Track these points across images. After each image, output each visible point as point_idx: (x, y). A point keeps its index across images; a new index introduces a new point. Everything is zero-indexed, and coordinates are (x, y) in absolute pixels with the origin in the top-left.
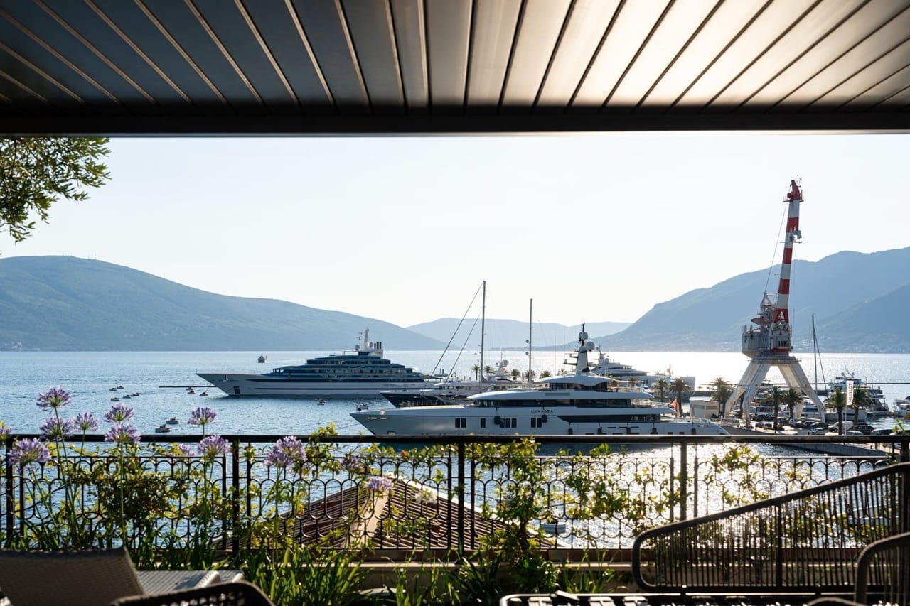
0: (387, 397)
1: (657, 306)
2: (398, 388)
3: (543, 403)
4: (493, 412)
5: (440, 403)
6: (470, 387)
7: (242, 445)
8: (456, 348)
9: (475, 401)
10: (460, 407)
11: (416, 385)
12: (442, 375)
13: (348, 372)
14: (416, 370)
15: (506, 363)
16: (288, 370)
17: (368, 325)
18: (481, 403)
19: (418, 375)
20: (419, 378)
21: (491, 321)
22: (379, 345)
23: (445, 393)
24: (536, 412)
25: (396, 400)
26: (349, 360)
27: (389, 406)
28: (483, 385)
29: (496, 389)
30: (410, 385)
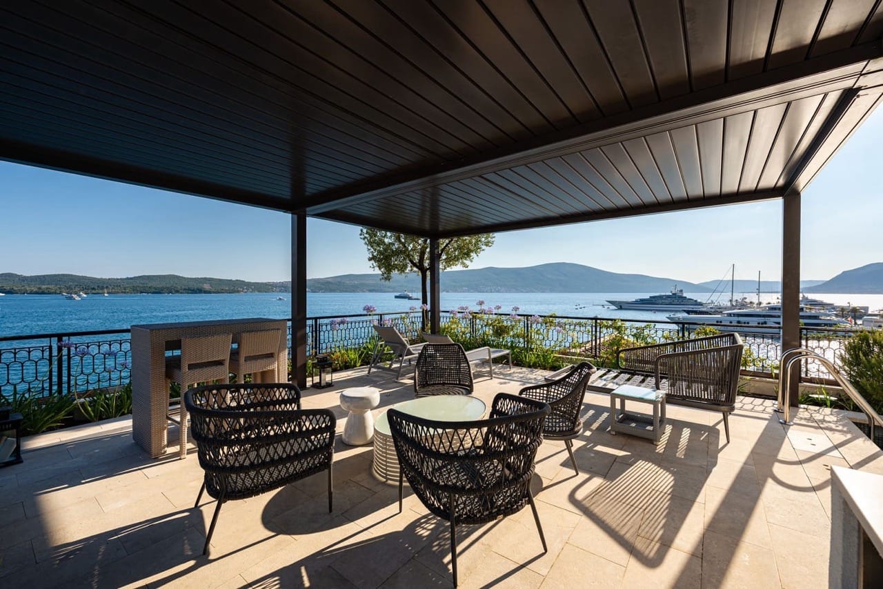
0: (685, 311)
1: (844, 272)
2: (690, 308)
3: (764, 316)
4: (737, 319)
5: (710, 314)
6: (726, 308)
7: (598, 321)
8: (719, 292)
9: (727, 314)
10: (719, 316)
11: (700, 307)
12: (712, 302)
13: (667, 301)
14: (699, 301)
15: (745, 298)
16: (641, 300)
17: (675, 283)
18: (730, 315)
19: (700, 303)
20: (701, 304)
21: (736, 281)
22: (681, 291)
23: (713, 310)
24: (761, 320)
25: (688, 312)
26: (668, 297)
27: (685, 315)
28: (733, 307)
29: (740, 309)
30: (696, 307)
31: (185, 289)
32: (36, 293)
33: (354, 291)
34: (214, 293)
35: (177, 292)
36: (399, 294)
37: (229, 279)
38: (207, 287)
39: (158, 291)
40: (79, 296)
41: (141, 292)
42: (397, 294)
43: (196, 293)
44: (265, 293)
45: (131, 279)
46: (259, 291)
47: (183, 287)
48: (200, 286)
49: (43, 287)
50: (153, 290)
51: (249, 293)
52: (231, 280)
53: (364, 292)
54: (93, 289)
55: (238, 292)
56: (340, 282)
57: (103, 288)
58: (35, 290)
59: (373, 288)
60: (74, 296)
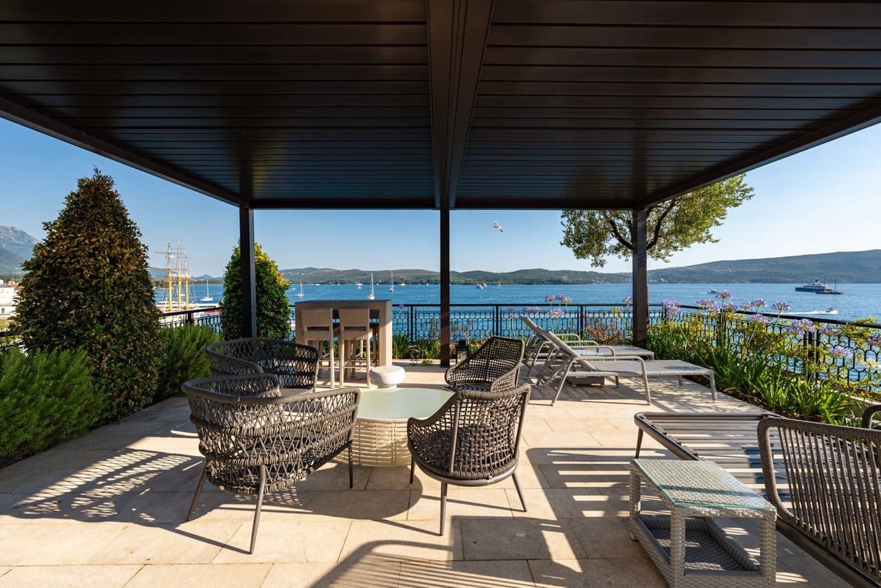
31: (548, 281)
32: (464, 284)
33: (727, 282)
34: (571, 284)
35: (543, 283)
36: (806, 285)
37: (584, 271)
38: (565, 278)
39: (530, 283)
40: (483, 286)
41: (519, 283)
42: (801, 286)
43: (557, 284)
44: (616, 284)
45: (513, 273)
46: (611, 282)
47: (547, 279)
48: (559, 277)
49: (467, 280)
50: (526, 282)
51: (601, 284)
52: (585, 272)
53: (742, 282)
54: (492, 281)
55: (591, 283)
56: (707, 271)
57: (496, 280)
58: (463, 281)
59: (758, 277)
60: (481, 286)
